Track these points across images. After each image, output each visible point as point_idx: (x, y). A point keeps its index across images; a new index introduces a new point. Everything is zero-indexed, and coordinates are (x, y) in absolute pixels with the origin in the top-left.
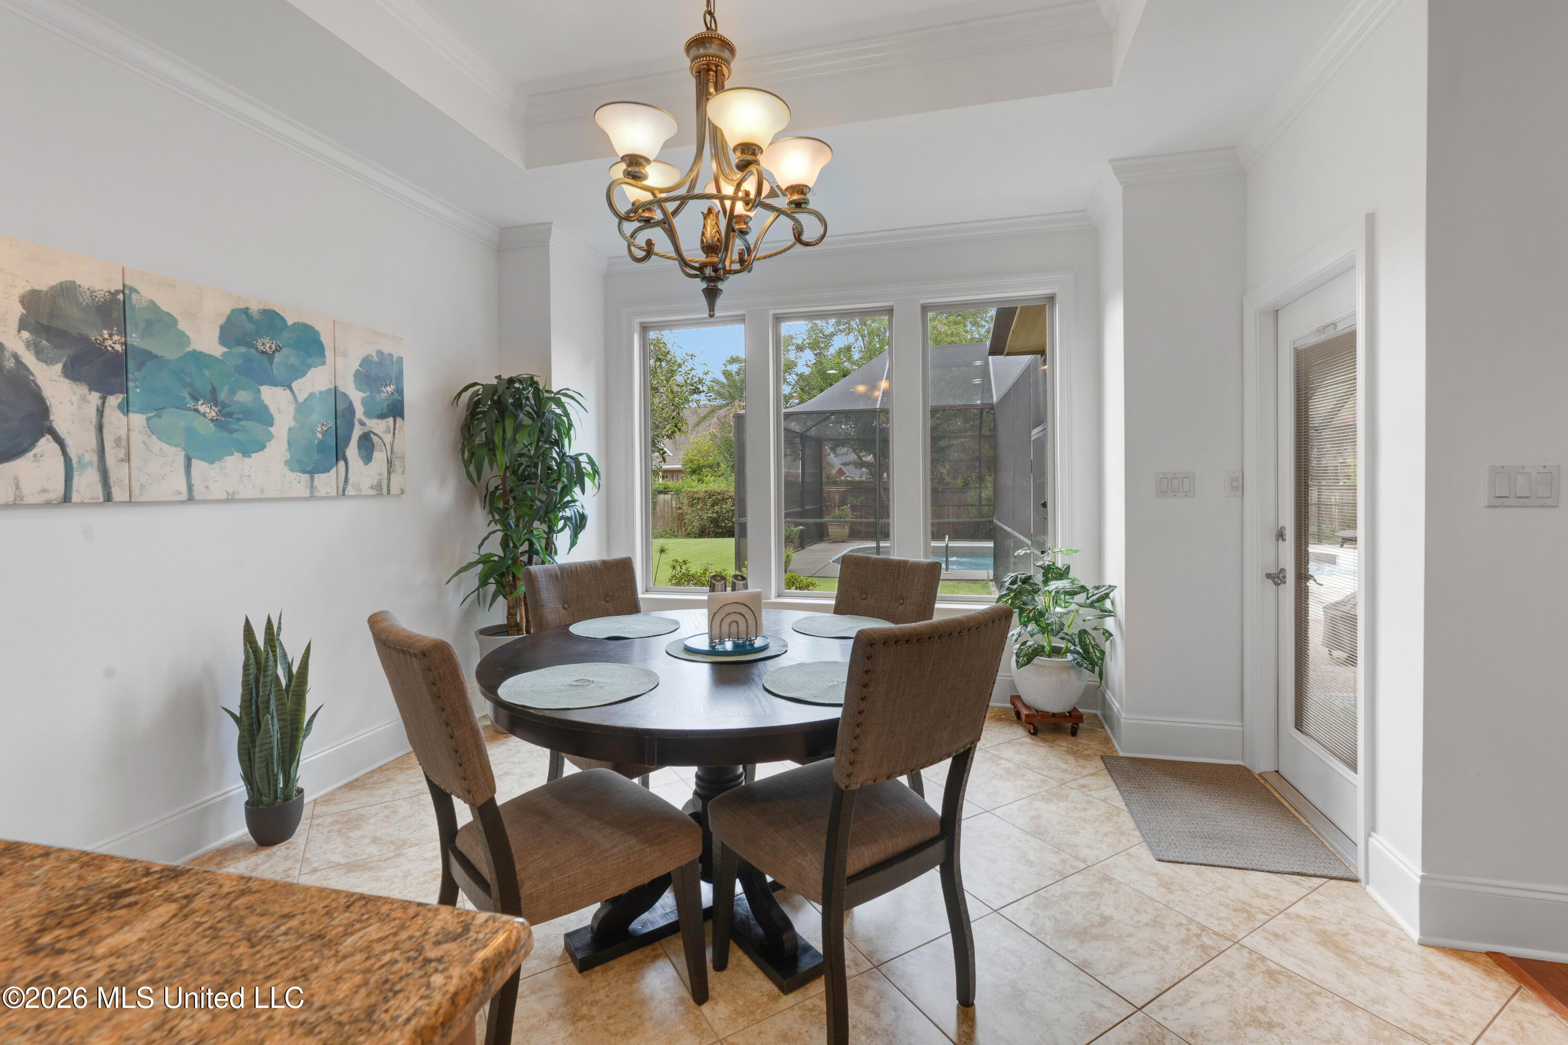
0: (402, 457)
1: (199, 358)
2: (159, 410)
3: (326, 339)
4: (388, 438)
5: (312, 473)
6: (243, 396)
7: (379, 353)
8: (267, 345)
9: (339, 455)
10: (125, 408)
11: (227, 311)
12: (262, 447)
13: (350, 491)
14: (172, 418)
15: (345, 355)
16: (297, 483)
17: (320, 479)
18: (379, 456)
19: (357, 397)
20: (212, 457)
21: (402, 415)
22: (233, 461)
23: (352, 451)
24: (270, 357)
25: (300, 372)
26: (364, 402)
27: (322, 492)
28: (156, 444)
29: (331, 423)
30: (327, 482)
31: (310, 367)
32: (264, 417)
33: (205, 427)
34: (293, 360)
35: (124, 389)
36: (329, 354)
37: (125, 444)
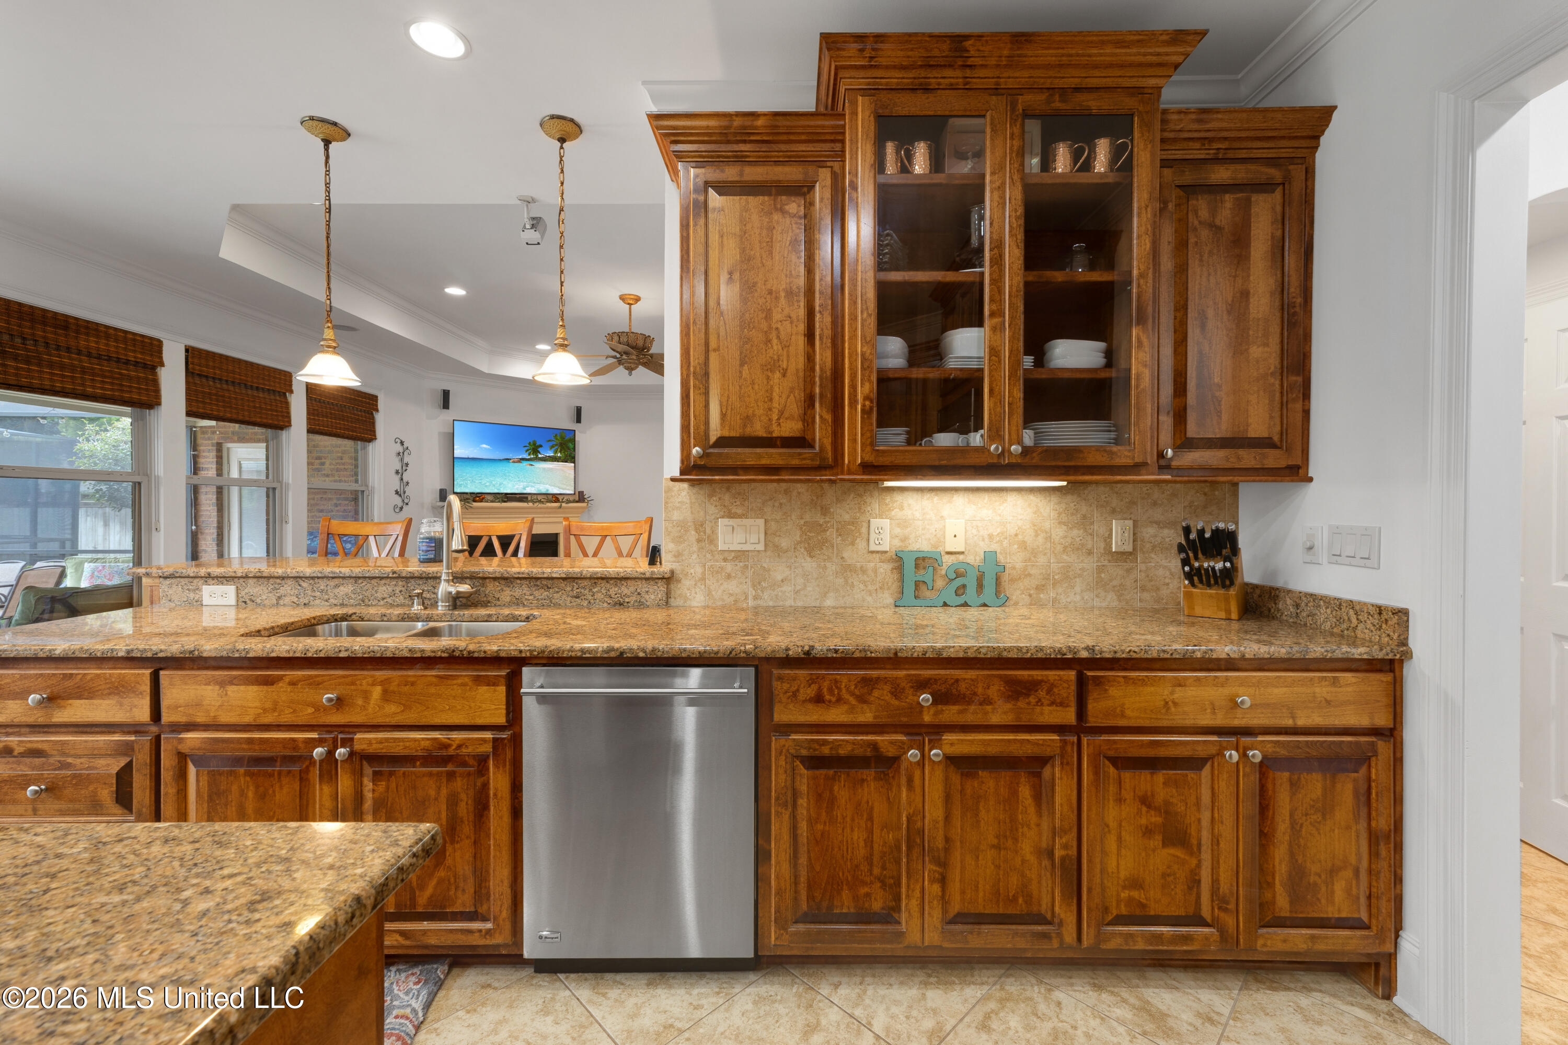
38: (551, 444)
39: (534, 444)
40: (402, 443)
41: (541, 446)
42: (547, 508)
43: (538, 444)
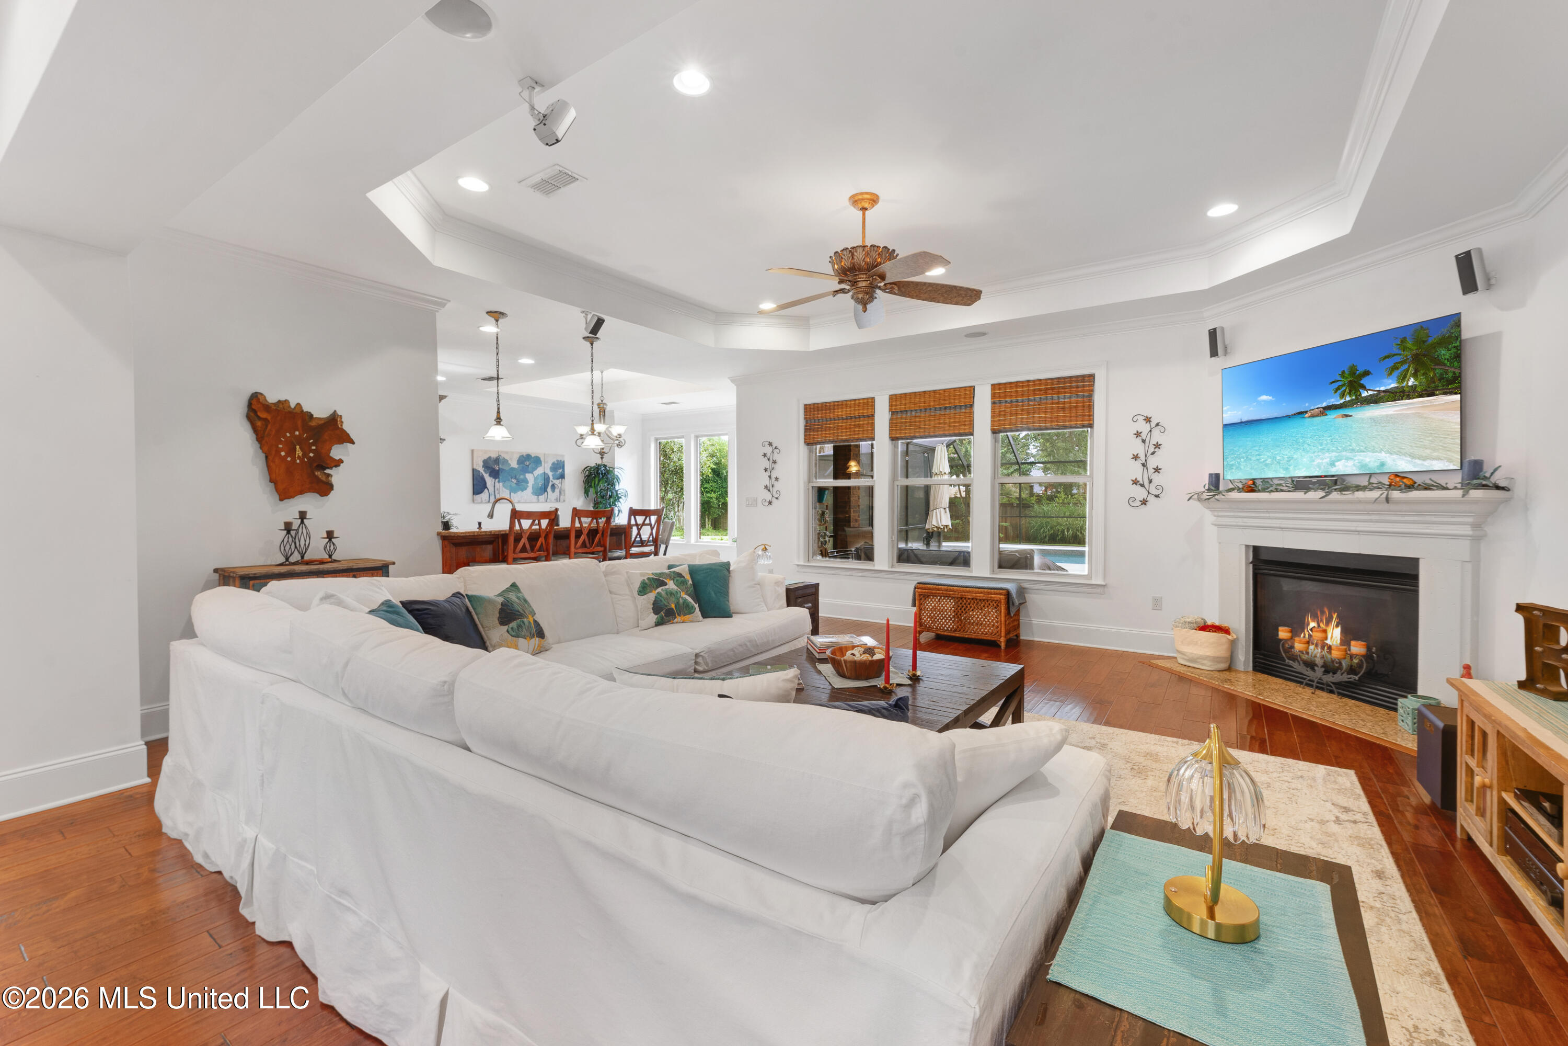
0: (564, 491)
1: (513, 469)
2: (505, 482)
3: (542, 459)
4: (560, 485)
5: (538, 496)
6: (522, 477)
7: (557, 461)
8: (527, 463)
9: (545, 490)
10: (499, 482)
11: (518, 457)
12: (526, 489)
13: (548, 500)
14: (508, 484)
15: (547, 462)
16: (534, 498)
17: (540, 497)
18: (557, 491)
19: (550, 474)
20: (515, 492)
21: (564, 478)
22: (520, 493)
23: (549, 489)
24: (528, 466)
25: (535, 469)
26: (553, 475)
27: (541, 501)
28: (504, 489)
29: (543, 482)
30: (542, 498)
31: (537, 467)
32: (527, 482)
33: (514, 485)
34: (534, 466)
35: (499, 478)
36: (543, 463)
37: (498, 490)
38: (1390, 363)
39: (1353, 371)
40: (1148, 420)
41: (1367, 373)
42: (1360, 502)
43: (1360, 370)
